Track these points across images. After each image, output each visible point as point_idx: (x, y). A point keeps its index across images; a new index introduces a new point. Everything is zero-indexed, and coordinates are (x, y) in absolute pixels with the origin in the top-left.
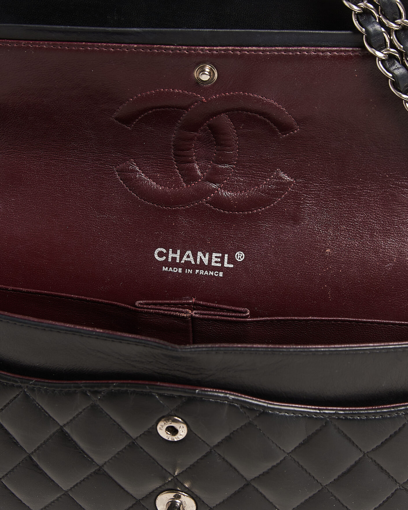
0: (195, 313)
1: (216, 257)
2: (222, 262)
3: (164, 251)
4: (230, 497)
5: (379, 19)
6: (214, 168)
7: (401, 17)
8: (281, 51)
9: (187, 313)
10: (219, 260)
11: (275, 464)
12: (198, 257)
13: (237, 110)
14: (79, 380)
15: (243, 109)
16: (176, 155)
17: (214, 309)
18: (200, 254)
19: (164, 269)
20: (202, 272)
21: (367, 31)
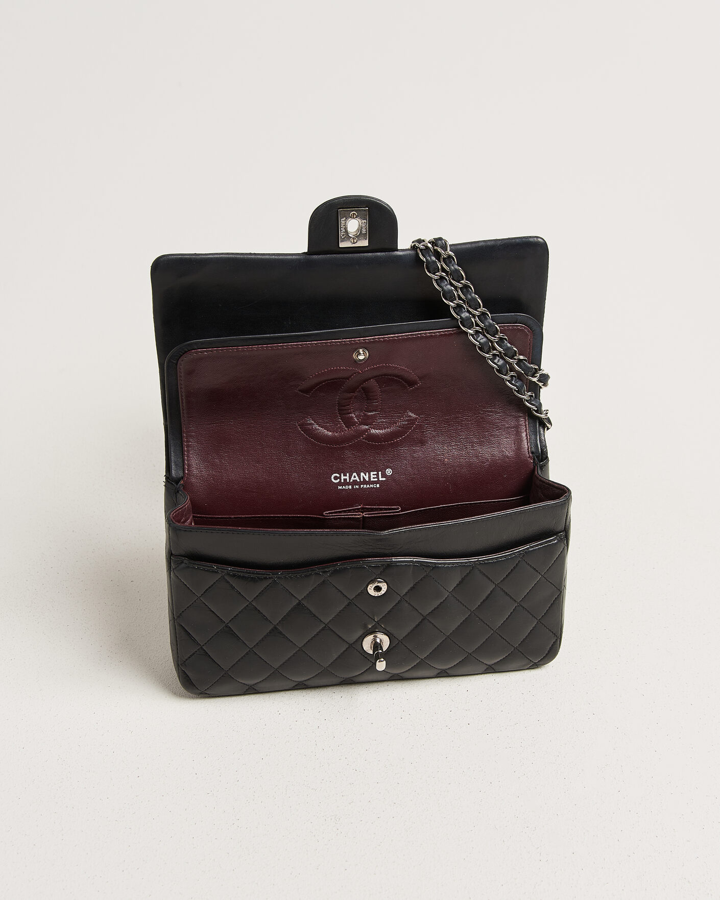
0: (365, 514)
1: (373, 475)
2: (378, 477)
3: (338, 475)
4: (413, 630)
5: (467, 309)
6: (366, 415)
7: (480, 308)
8: (408, 335)
9: (359, 515)
10: (376, 476)
11: (442, 601)
12: (362, 476)
13: (382, 375)
14: (313, 566)
15: (385, 375)
16: (339, 410)
17: (376, 509)
18: (362, 474)
19: (340, 488)
20: (365, 486)
21: (461, 318)
